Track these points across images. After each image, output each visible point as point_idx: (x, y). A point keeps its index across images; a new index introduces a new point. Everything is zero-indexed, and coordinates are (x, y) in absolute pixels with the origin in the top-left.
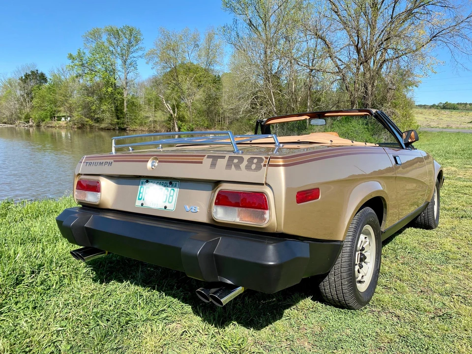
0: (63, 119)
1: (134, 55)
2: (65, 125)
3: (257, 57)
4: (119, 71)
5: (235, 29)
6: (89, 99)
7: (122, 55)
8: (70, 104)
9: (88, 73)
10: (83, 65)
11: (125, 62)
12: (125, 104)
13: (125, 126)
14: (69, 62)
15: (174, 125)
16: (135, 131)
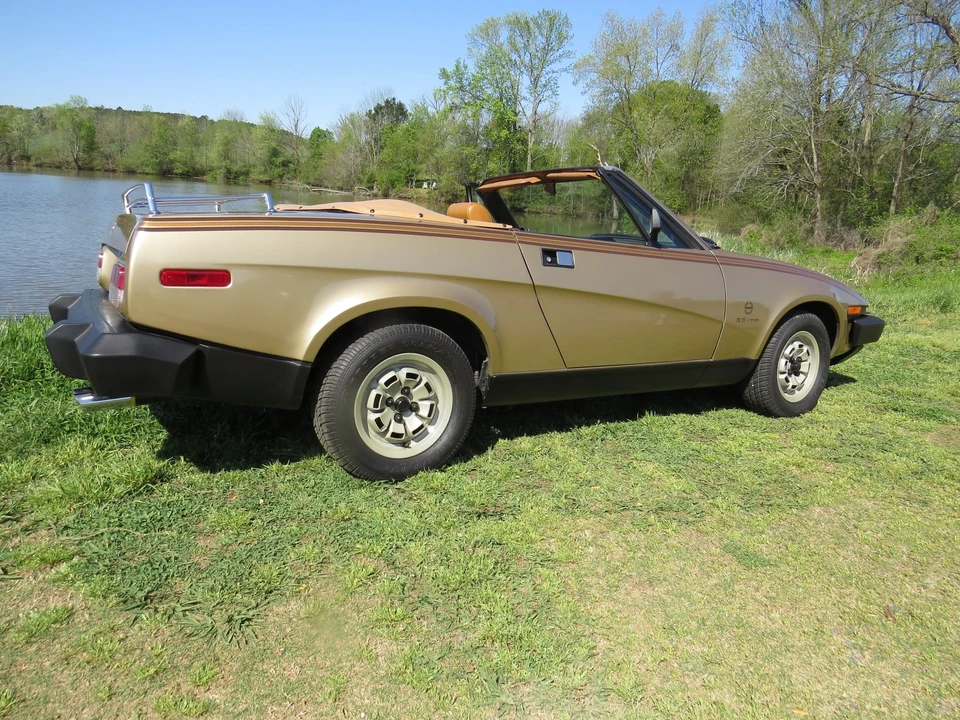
0: (425, 185)
1: (554, 67)
2: (427, 196)
3: (800, 65)
4: (525, 98)
5: (758, 8)
6: (468, 151)
7: (532, 68)
8: (437, 159)
9: (469, 104)
10: (462, 88)
11: (535, 82)
12: (529, 160)
13: (523, 204)
14: (440, 84)
15: (612, 205)
16: (538, 213)
